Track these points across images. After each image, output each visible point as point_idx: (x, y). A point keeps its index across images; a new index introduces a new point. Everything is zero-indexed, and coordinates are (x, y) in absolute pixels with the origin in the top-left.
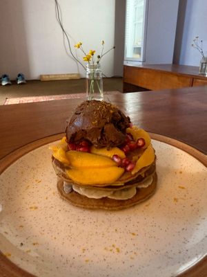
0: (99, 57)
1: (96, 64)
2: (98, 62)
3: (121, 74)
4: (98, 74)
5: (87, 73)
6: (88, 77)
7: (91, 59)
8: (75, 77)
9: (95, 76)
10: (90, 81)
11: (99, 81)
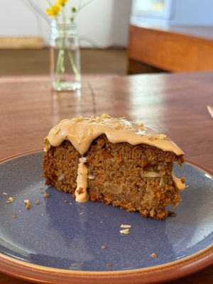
0: (74, 10)
1: (68, 22)
2: (72, 20)
3: (123, 41)
4: (71, 40)
5: (53, 36)
6: (53, 44)
7: (60, 13)
8: (32, 43)
9: (67, 43)
10: (57, 51)
11: (73, 52)
